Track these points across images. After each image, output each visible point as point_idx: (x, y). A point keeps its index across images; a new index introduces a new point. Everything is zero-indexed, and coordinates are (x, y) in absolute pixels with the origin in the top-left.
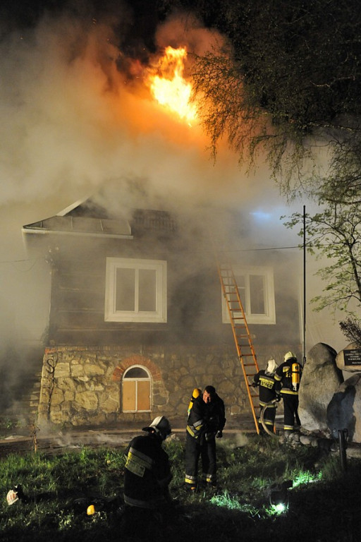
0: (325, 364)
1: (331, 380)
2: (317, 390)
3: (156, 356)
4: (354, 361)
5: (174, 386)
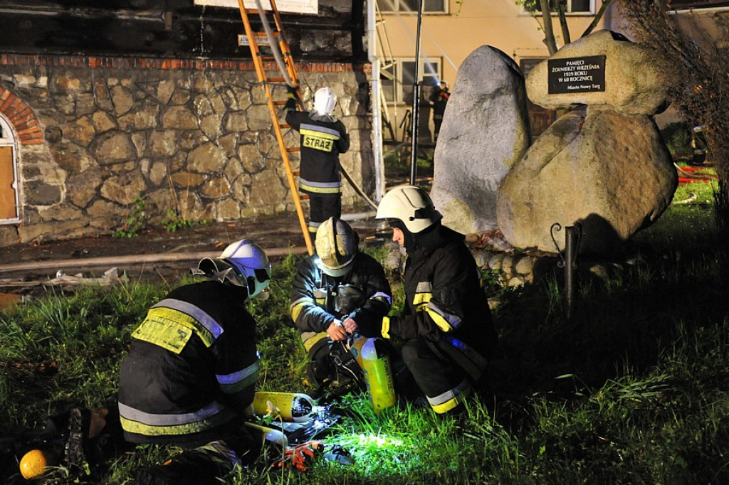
0: (498, 92)
1: (508, 127)
2: (477, 149)
3: (24, 81)
4: (574, 84)
5: (79, 159)
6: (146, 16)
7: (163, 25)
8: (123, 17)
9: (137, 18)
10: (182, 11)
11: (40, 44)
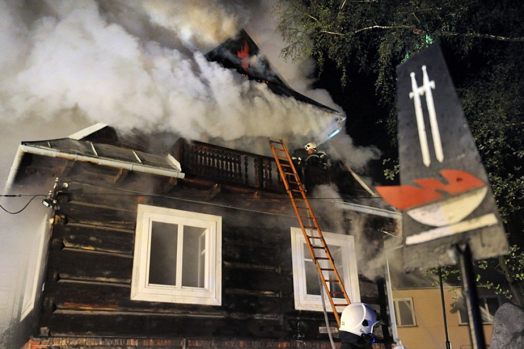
6: (269, 317)
7: (278, 321)
8: (257, 318)
9: (265, 318)
10: (288, 314)
11: (214, 334)
